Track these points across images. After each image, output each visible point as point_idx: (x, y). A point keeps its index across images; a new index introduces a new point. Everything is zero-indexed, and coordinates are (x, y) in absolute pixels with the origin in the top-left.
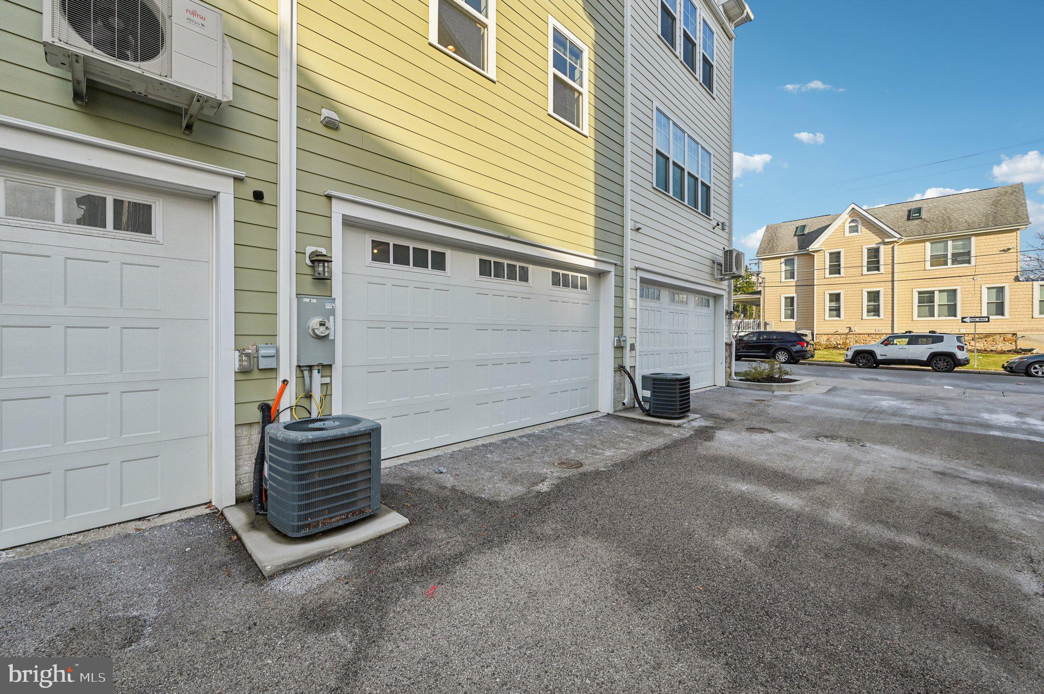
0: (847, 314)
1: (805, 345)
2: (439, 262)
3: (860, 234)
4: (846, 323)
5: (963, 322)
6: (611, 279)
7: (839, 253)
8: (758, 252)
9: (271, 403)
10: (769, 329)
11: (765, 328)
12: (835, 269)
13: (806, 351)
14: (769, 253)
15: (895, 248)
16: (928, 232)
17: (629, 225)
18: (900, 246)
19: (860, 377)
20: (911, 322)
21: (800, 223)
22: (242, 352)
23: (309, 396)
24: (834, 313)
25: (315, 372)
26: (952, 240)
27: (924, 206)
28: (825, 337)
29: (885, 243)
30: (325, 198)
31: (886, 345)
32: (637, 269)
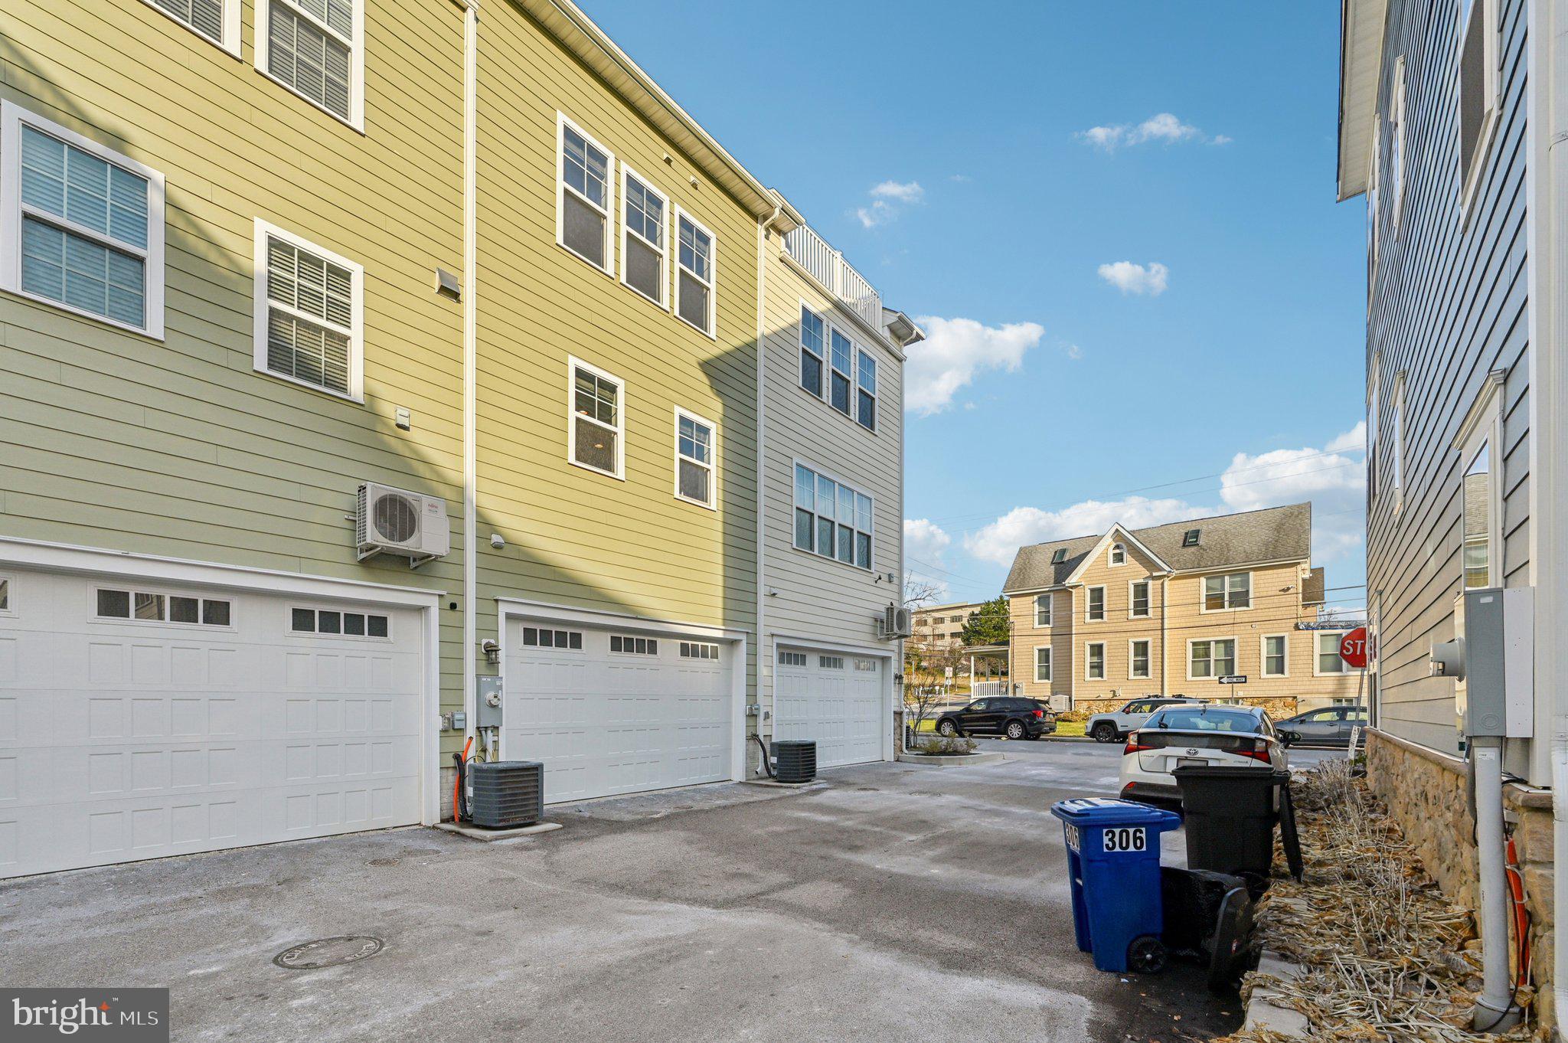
0: (1111, 673)
1: (1042, 714)
2: (576, 642)
3: (1125, 564)
4: (1109, 684)
5: (1221, 683)
6: (743, 647)
7: (1101, 589)
8: (1005, 587)
9: (460, 754)
10: (1018, 695)
11: (1014, 693)
12: (1097, 612)
13: (1044, 723)
14: (1019, 587)
15: (1166, 584)
16: (1203, 564)
17: (762, 590)
18: (1172, 582)
19: (1075, 752)
20: (1184, 682)
21: (1060, 547)
22: (443, 716)
23: (484, 750)
24: (1096, 671)
25: (489, 732)
26: (1229, 575)
27: (1204, 528)
28: (1085, 705)
29: (1154, 578)
30: (493, 602)
31: (1128, 713)
32: (773, 635)
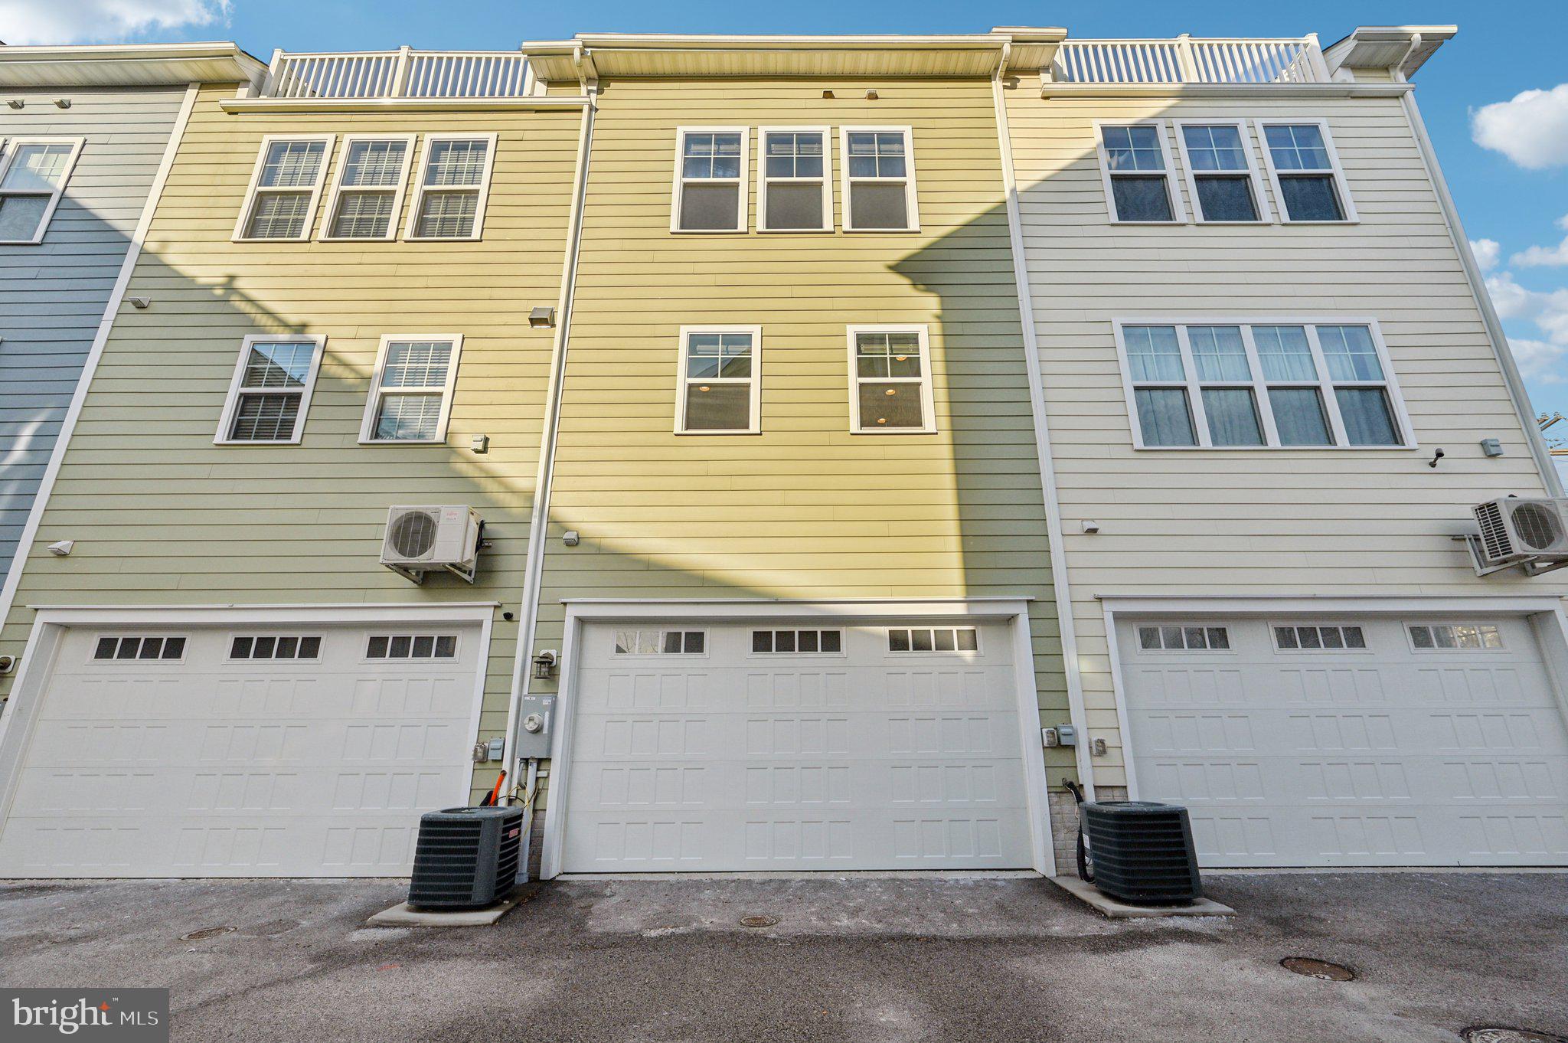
6: (1022, 627)
17: (1059, 528)
22: (480, 744)
23: (524, 789)
30: (561, 605)
32: (1100, 599)
